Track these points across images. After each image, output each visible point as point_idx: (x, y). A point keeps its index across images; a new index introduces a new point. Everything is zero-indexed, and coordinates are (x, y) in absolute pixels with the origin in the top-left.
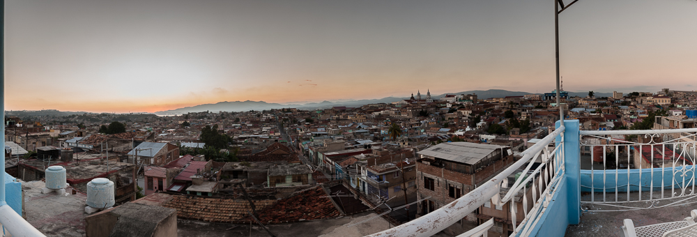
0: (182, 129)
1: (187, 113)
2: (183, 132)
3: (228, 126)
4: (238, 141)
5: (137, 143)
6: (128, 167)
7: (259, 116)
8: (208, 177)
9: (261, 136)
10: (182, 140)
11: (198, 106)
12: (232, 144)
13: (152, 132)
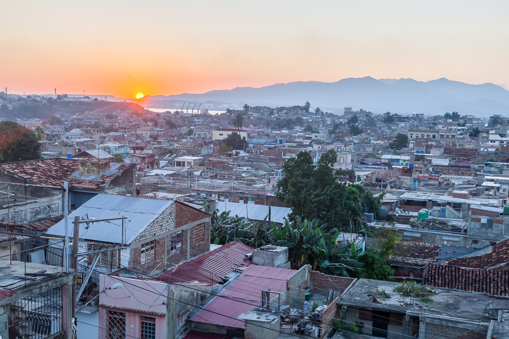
0: (223, 159)
1: (240, 108)
2: (224, 166)
3: (370, 160)
4: (398, 212)
5: (79, 196)
6: (51, 277)
7: (475, 133)
8: (293, 321)
9: (475, 203)
10: (220, 194)
11: (279, 88)
12: (378, 218)
13: (127, 161)
